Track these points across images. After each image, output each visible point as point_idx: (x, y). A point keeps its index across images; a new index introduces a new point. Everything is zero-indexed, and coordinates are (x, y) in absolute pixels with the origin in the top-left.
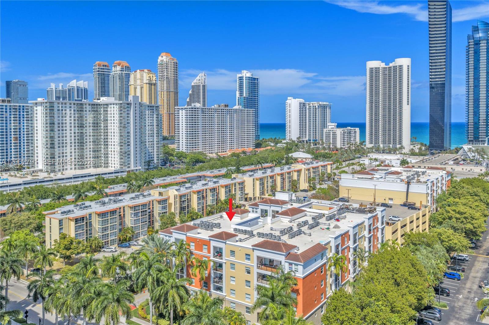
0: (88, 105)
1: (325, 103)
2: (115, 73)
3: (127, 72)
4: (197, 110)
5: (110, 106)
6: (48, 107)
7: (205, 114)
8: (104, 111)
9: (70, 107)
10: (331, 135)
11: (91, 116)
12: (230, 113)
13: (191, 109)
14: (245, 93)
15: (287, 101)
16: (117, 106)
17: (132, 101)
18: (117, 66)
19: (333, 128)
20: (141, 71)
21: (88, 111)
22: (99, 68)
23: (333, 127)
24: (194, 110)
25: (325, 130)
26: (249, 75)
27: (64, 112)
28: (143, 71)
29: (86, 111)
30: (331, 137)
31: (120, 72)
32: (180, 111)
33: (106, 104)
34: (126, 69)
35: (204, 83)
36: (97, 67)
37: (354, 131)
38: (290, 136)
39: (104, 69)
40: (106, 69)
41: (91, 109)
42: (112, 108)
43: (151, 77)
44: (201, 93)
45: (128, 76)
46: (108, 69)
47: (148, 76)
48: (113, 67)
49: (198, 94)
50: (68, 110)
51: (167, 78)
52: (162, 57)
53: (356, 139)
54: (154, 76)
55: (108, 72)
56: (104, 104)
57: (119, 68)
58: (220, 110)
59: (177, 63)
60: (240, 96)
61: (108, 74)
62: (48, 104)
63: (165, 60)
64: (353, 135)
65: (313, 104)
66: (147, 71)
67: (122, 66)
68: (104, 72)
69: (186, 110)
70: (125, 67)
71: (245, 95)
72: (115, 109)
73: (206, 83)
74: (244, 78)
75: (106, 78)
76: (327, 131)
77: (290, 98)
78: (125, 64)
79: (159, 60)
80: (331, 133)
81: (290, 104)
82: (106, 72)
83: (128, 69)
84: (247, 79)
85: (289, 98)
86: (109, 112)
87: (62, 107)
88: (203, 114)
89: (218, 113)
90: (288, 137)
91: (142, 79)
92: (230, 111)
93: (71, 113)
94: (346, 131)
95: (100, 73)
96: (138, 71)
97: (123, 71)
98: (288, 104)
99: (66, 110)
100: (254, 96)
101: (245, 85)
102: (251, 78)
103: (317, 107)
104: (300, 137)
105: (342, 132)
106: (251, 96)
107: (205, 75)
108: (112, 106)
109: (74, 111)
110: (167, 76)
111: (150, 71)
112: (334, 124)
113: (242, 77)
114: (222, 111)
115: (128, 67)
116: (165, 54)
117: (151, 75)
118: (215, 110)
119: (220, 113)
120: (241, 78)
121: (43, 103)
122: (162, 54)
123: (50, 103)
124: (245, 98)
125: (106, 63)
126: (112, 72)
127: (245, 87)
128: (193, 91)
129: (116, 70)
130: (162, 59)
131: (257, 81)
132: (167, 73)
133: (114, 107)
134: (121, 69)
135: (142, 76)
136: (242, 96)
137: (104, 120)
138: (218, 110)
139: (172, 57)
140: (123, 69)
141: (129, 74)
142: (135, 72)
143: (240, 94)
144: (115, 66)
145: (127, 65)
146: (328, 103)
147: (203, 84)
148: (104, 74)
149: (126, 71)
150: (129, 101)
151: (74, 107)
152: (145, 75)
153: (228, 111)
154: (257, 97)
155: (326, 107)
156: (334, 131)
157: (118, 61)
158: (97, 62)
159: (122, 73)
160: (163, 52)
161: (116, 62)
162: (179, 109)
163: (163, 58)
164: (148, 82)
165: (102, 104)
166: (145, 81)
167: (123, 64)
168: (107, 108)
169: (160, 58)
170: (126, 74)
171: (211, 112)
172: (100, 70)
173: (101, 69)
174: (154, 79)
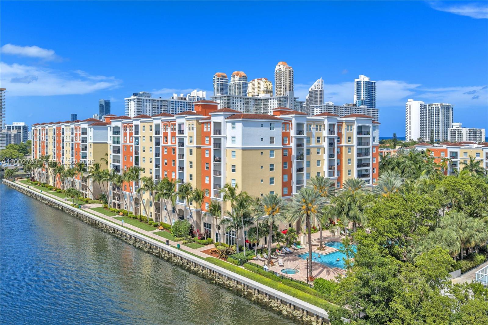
0: (252, 99)
1: (447, 104)
2: (234, 82)
3: (244, 82)
4: (330, 107)
5: (270, 100)
6: (226, 100)
7: (336, 112)
8: (264, 105)
9: (241, 101)
10: (457, 135)
11: (254, 109)
12: (358, 111)
13: (326, 107)
14: (362, 96)
15: (408, 103)
16: (277, 100)
17: (289, 96)
18: (236, 76)
19: (458, 128)
20: (259, 80)
21: (252, 105)
22: (218, 79)
23: (458, 126)
24: (328, 107)
25: (449, 130)
26: (367, 79)
27: (237, 105)
28: (261, 79)
29: (251, 104)
30: (457, 136)
31: (239, 81)
32: (315, 109)
33: (266, 99)
34: (243, 78)
35: (322, 89)
36: (217, 78)
37: (479, 131)
38: (410, 137)
39: (222, 79)
40: (224, 79)
41: (254, 103)
42: (272, 101)
43: (268, 85)
44: (319, 98)
45: (246, 85)
46: (226, 80)
47: (266, 84)
48: (232, 77)
49: (316, 98)
50: (239, 103)
51: (284, 85)
52: (279, 65)
53: (481, 139)
54: (270, 84)
55: (226, 82)
56: (264, 99)
57: (237, 78)
58: (349, 109)
59: (292, 71)
60: (358, 99)
61: (226, 84)
62: (226, 97)
63: (282, 69)
64: (478, 135)
65: (435, 105)
66: (264, 80)
67: (240, 76)
68: (222, 82)
69: (321, 107)
70: (243, 77)
71: (362, 98)
72: (275, 103)
73: (323, 89)
74: (362, 83)
75: (224, 87)
76: (452, 131)
77: (411, 100)
78: (243, 74)
79: (276, 69)
80: (457, 133)
81: (410, 106)
82: (224, 82)
83: (245, 79)
84: (364, 83)
85: (409, 100)
86: (268, 106)
87: (235, 101)
88: (335, 112)
89: (348, 111)
90: (408, 138)
91: (259, 87)
92: (358, 110)
93: (241, 106)
94: (472, 130)
95: (220, 83)
96: (256, 80)
97: (241, 80)
98: (408, 106)
99: (238, 103)
100: (371, 100)
101: (362, 89)
102: (369, 82)
103: (440, 108)
104: (420, 138)
105: (468, 131)
106: (369, 100)
107: (322, 81)
108: (272, 100)
109: (243, 104)
110: (284, 83)
111: (267, 80)
112: (458, 124)
113: (360, 81)
114: (351, 109)
115: (245, 77)
116: (281, 63)
117: (268, 84)
118: (345, 109)
119: (349, 111)
120: (359, 83)
121: (222, 97)
122: (279, 63)
123: (228, 97)
124: (363, 101)
125: (225, 74)
126: (231, 82)
127: (362, 91)
128: (310, 96)
129: (235, 80)
130: (279, 68)
131: (374, 85)
132: (284, 81)
133: (273, 101)
134: (239, 78)
135: (259, 84)
136: (360, 99)
137: (264, 112)
138: (348, 109)
139: (288, 66)
140: (241, 78)
141: (247, 83)
142: (253, 80)
143: (358, 97)
144: (234, 76)
145: (244, 74)
146: (450, 105)
147: (320, 89)
148: (222, 84)
149: (243, 80)
150: (286, 95)
151: (243, 101)
152: (262, 83)
153: (356, 109)
154: (374, 100)
155: (449, 108)
156: (459, 131)
157: (236, 72)
158: (217, 74)
159: (240, 82)
160: (280, 61)
161: (234, 72)
162: (314, 107)
163: (281, 67)
164: (265, 89)
165: (262, 100)
166: (262, 89)
167: (241, 74)
168: (267, 102)
169: (277, 67)
170: (244, 83)
171: (341, 110)
172: (219, 80)
173: (221, 79)
174: (270, 87)
